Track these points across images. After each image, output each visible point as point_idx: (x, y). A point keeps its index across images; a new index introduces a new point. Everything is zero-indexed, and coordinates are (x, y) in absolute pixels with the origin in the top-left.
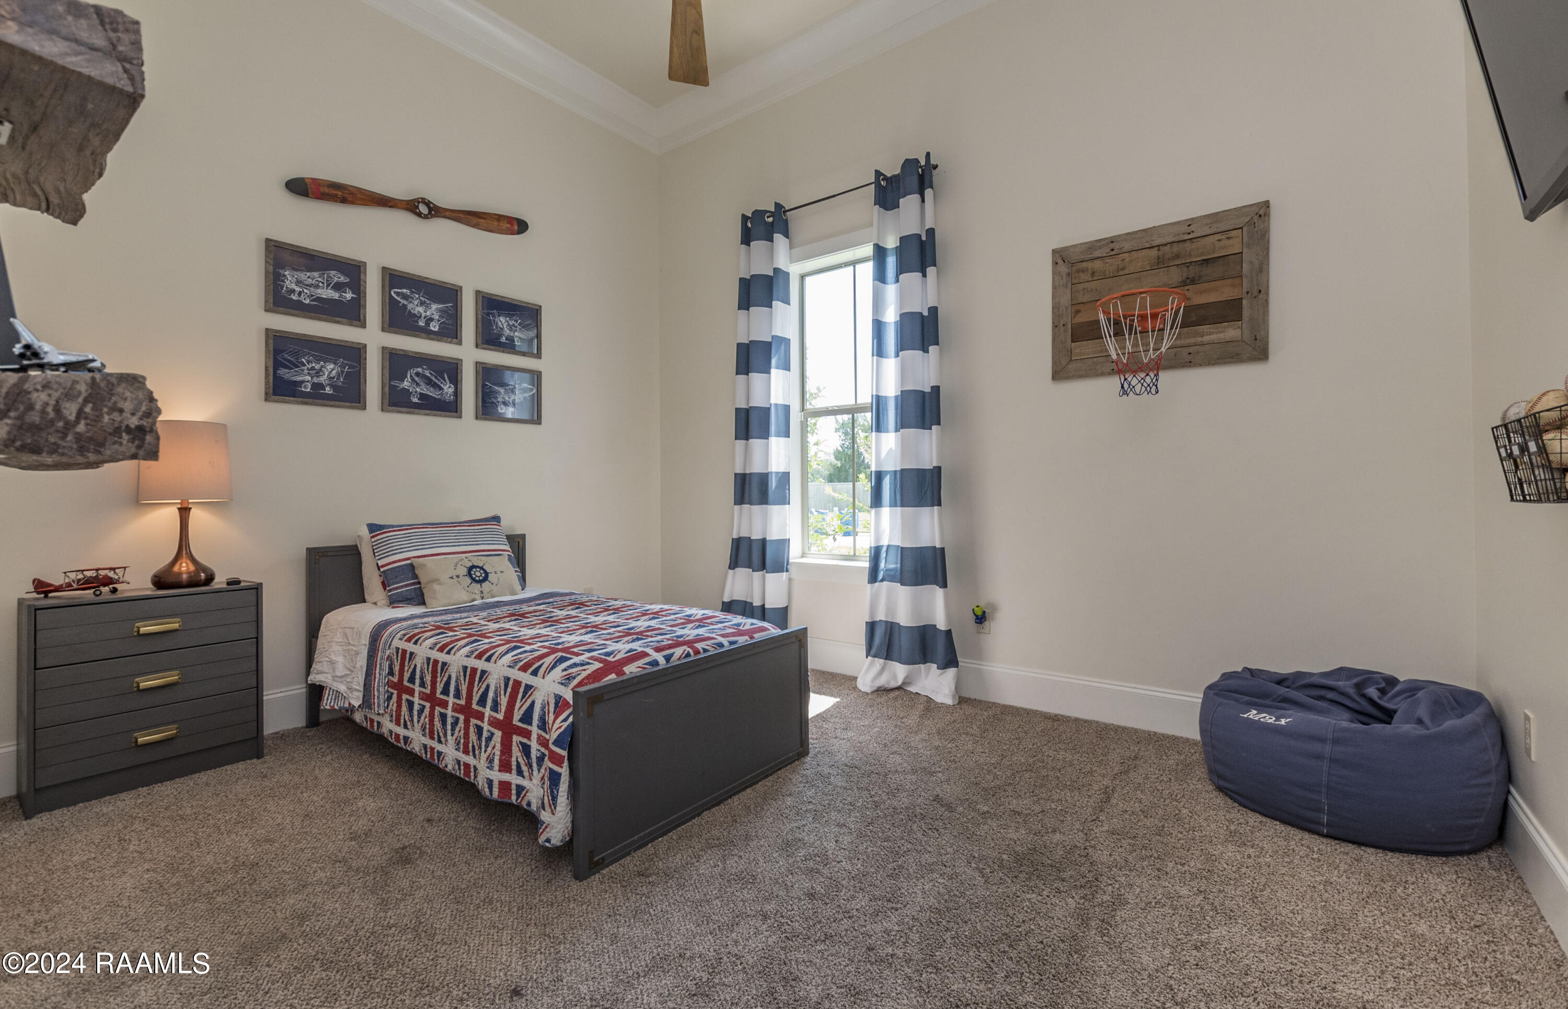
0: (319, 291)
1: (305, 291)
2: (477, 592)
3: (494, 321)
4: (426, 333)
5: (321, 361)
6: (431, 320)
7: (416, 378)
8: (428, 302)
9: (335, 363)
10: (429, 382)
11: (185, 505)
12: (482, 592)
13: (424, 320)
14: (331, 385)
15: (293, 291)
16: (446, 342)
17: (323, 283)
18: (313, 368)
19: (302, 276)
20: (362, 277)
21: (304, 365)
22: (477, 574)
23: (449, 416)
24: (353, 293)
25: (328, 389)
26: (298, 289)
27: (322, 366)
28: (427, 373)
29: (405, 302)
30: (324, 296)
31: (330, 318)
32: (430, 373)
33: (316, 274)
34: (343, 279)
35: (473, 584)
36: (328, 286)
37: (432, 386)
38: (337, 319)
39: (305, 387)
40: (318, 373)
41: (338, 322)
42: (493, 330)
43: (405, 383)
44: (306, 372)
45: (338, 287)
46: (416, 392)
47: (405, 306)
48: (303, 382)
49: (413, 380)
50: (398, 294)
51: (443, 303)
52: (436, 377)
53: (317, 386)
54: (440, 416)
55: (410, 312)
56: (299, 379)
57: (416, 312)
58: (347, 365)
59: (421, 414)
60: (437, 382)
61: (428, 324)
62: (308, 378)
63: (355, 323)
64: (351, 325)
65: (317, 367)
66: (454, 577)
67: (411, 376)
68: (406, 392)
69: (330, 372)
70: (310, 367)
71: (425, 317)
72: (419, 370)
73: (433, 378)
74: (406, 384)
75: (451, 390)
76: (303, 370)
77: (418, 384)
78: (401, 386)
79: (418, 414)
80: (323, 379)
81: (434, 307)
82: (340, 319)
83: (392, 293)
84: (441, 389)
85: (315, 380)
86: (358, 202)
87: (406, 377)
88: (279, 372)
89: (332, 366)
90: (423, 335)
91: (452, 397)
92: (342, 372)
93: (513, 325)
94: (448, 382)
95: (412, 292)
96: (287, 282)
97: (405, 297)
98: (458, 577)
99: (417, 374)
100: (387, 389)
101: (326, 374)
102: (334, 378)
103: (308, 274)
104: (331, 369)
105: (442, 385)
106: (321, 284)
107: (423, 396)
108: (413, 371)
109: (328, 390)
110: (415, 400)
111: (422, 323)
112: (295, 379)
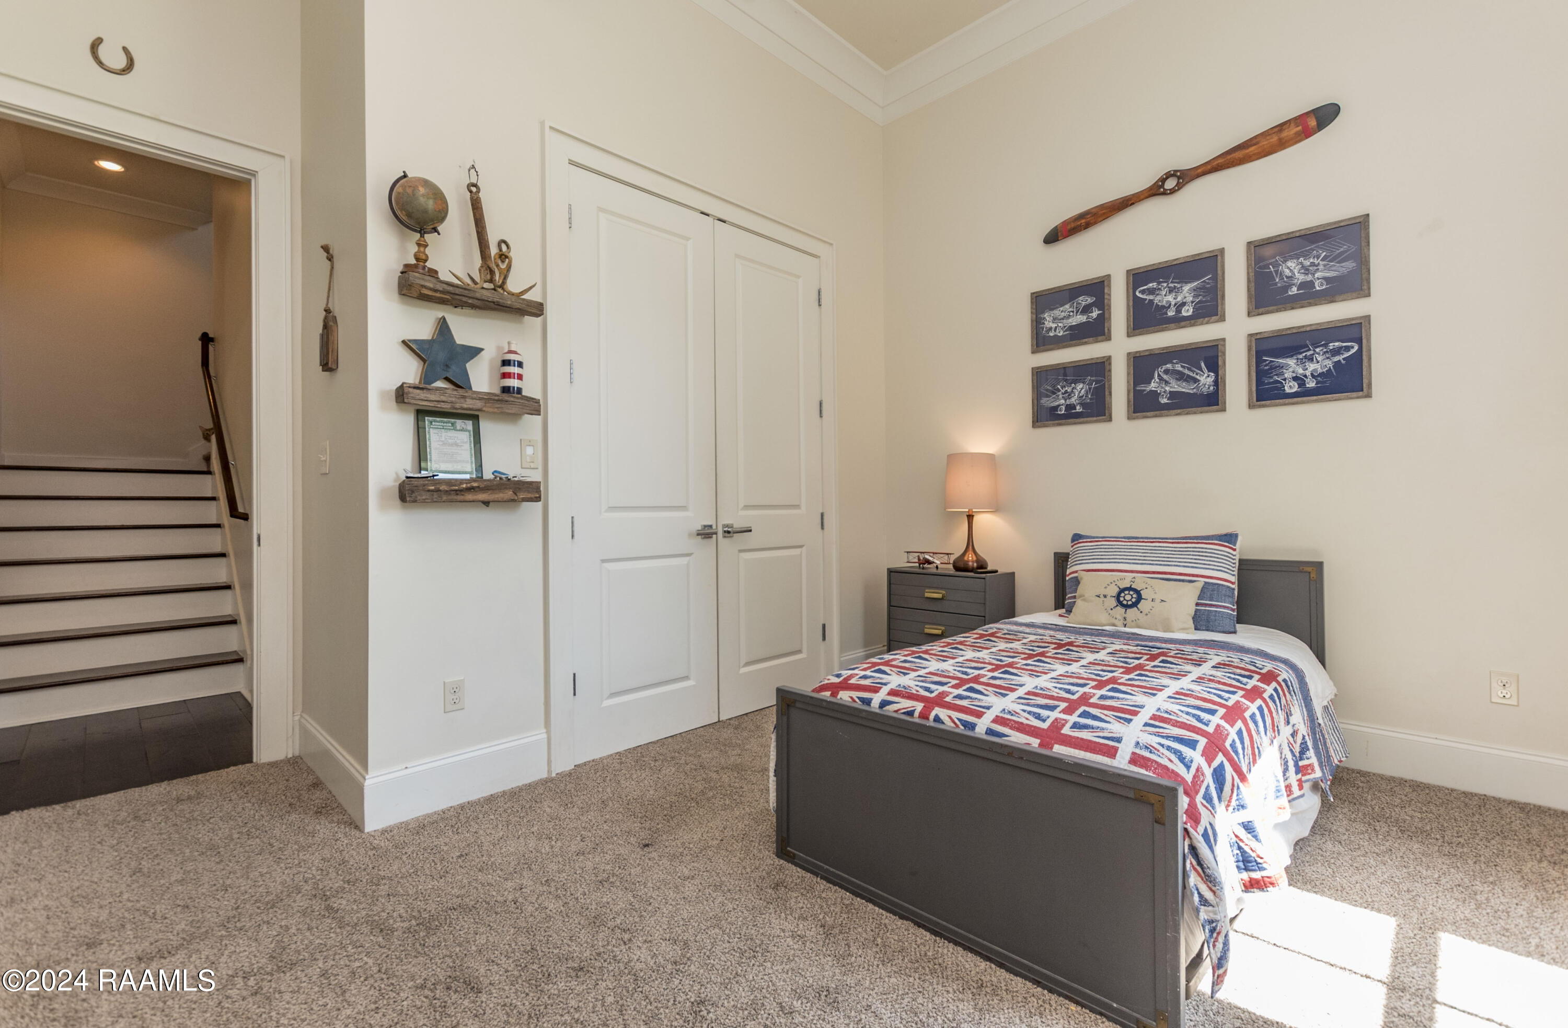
0: (1070, 320)
1: (1060, 325)
2: (1118, 617)
3: (1276, 272)
4: (1179, 321)
5: (1071, 383)
6: (1184, 304)
7: (1165, 377)
8: (1179, 286)
9: (1084, 383)
10: (1181, 377)
11: (970, 513)
12: (1125, 619)
13: (1174, 309)
14: (1081, 404)
15: (1051, 329)
16: (1202, 324)
17: (1073, 312)
18: (1066, 392)
19: (1057, 313)
20: (1106, 291)
21: (1059, 391)
22: (1128, 597)
23: (1207, 412)
24: (1099, 310)
25: (1078, 407)
26: (1054, 326)
27: (1073, 388)
28: (1178, 367)
29: (1151, 297)
30: (1074, 324)
31: (1078, 341)
32: (1182, 366)
33: (1067, 306)
34: (1090, 300)
35: (1119, 608)
36: (1077, 312)
37: (1185, 380)
38: (1084, 340)
39: (1061, 411)
40: (1069, 395)
41: (1086, 343)
42: (1276, 284)
43: (1153, 384)
44: (1061, 396)
45: (1086, 310)
46: (1165, 392)
47: (1151, 301)
48: (1059, 405)
49: (1161, 378)
50: (1143, 292)
51: (1198, 279)
52: (1189, 369)
53: (1070, 407)
54: (1195, 413)
55: (1157, 305)
56: (1057, 403)
57: (1164, 303)
58: (1093, 381)
59: (1170, 415)
60: (1191, 374)
61: (1178, 311)
62: (1063, 401)
63: (1100, 338)
64: (1097, 342)
65: (1069, 390)
66: (1102, 596)
67: (1159, 375)
68: (1155, 394)
69: (1080, 392)
70: (1063, 391)
71: (1175, 304)
72: (1169, 366)
73: (1186, 372)
74: (1153, 386)
75: (1210, 380)
76: (1058, 396)
77: (1167, 383)
78: (1148, 389)
79: (1167, 416)
80: (1074, 400)
81: (1187, 288)
82: (1086, 340)
83: (1137, 294)
84: (1196, 381)
85: (1068, 402)
86: (1100, 220)
87: (1153, 377)
88: (1042, 401)
89: (1081, 386)
90: (1172, 325)
91: (1212, 388)
92: (1090, 389)
93: (1313, 264)
94: (1205, 370)
95: (1159, 283)
96: (1046, 323)
97: (1151, 292)
98: (1105, 596)
99: (1167, 372)
100: (1132, 394)
101: (1077, 394)
102: (1082, 396)
103: (1061, 309)
104: (1080, 389)
105: (1198, 377)
106: (1071, 314)
107: (1173, 395)
108: (1161, 370)
109: (1079, 409)
110: (1164, 401)
111: (1171, 313)
112: (1052, 405)
